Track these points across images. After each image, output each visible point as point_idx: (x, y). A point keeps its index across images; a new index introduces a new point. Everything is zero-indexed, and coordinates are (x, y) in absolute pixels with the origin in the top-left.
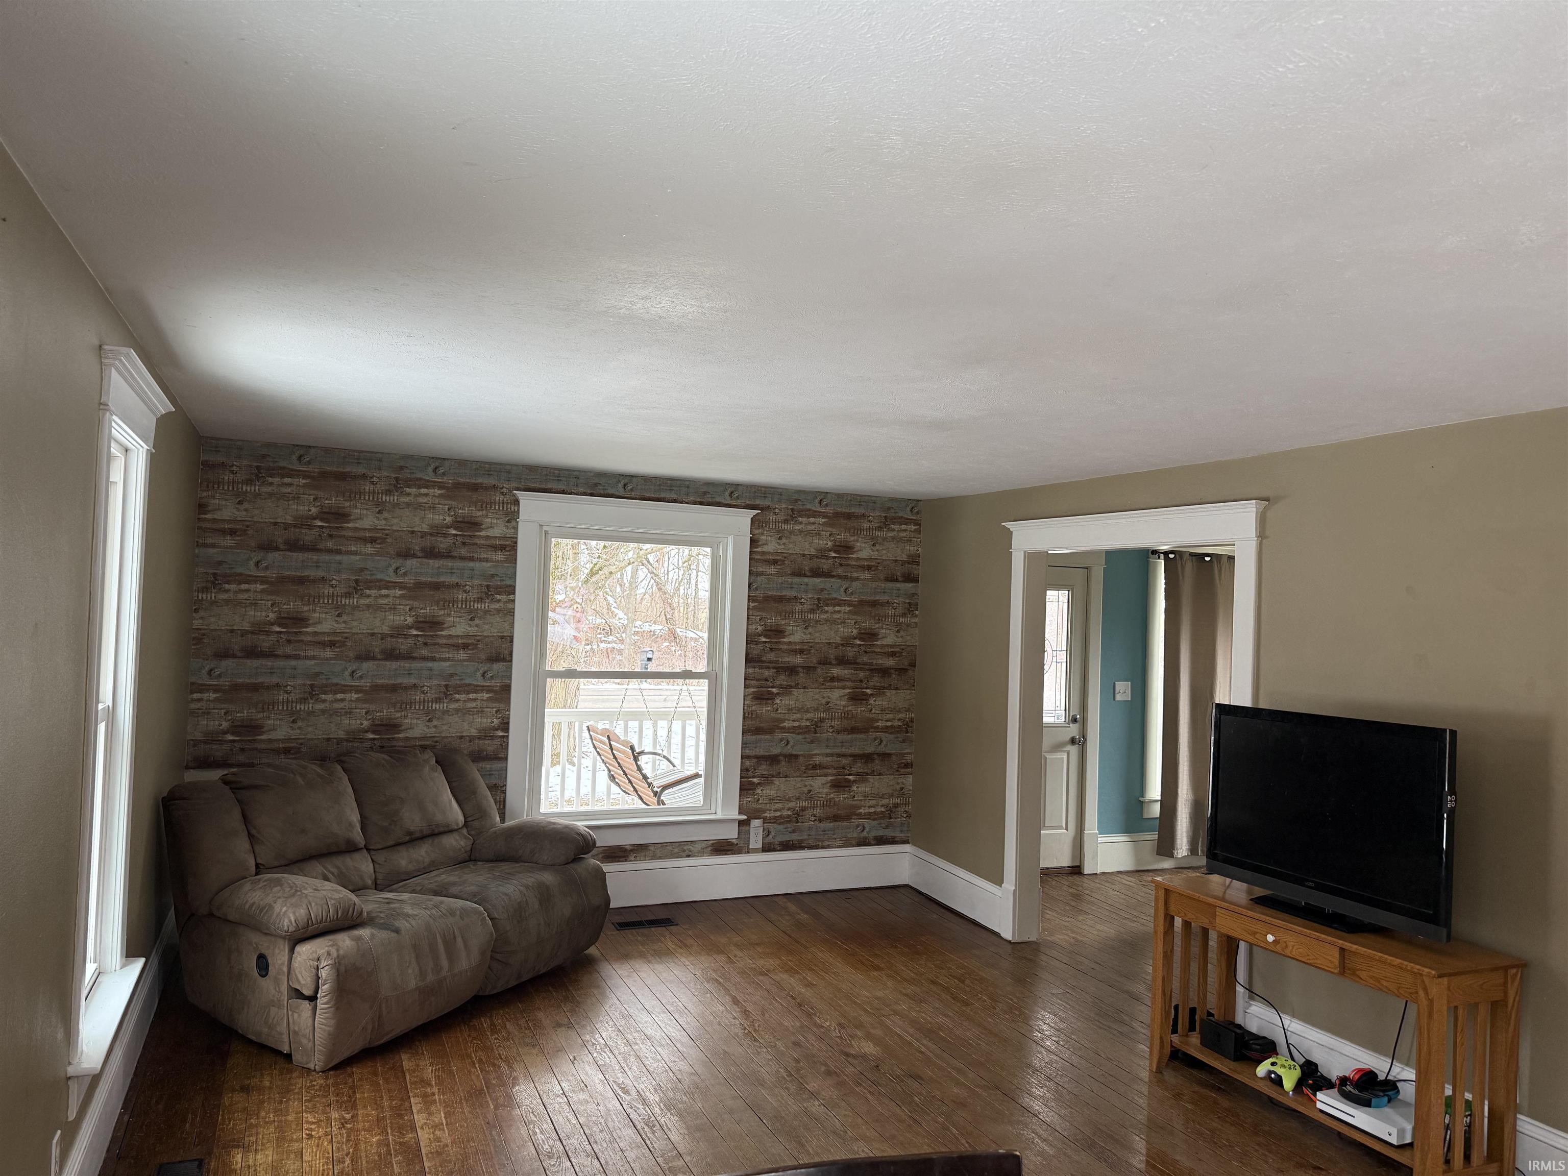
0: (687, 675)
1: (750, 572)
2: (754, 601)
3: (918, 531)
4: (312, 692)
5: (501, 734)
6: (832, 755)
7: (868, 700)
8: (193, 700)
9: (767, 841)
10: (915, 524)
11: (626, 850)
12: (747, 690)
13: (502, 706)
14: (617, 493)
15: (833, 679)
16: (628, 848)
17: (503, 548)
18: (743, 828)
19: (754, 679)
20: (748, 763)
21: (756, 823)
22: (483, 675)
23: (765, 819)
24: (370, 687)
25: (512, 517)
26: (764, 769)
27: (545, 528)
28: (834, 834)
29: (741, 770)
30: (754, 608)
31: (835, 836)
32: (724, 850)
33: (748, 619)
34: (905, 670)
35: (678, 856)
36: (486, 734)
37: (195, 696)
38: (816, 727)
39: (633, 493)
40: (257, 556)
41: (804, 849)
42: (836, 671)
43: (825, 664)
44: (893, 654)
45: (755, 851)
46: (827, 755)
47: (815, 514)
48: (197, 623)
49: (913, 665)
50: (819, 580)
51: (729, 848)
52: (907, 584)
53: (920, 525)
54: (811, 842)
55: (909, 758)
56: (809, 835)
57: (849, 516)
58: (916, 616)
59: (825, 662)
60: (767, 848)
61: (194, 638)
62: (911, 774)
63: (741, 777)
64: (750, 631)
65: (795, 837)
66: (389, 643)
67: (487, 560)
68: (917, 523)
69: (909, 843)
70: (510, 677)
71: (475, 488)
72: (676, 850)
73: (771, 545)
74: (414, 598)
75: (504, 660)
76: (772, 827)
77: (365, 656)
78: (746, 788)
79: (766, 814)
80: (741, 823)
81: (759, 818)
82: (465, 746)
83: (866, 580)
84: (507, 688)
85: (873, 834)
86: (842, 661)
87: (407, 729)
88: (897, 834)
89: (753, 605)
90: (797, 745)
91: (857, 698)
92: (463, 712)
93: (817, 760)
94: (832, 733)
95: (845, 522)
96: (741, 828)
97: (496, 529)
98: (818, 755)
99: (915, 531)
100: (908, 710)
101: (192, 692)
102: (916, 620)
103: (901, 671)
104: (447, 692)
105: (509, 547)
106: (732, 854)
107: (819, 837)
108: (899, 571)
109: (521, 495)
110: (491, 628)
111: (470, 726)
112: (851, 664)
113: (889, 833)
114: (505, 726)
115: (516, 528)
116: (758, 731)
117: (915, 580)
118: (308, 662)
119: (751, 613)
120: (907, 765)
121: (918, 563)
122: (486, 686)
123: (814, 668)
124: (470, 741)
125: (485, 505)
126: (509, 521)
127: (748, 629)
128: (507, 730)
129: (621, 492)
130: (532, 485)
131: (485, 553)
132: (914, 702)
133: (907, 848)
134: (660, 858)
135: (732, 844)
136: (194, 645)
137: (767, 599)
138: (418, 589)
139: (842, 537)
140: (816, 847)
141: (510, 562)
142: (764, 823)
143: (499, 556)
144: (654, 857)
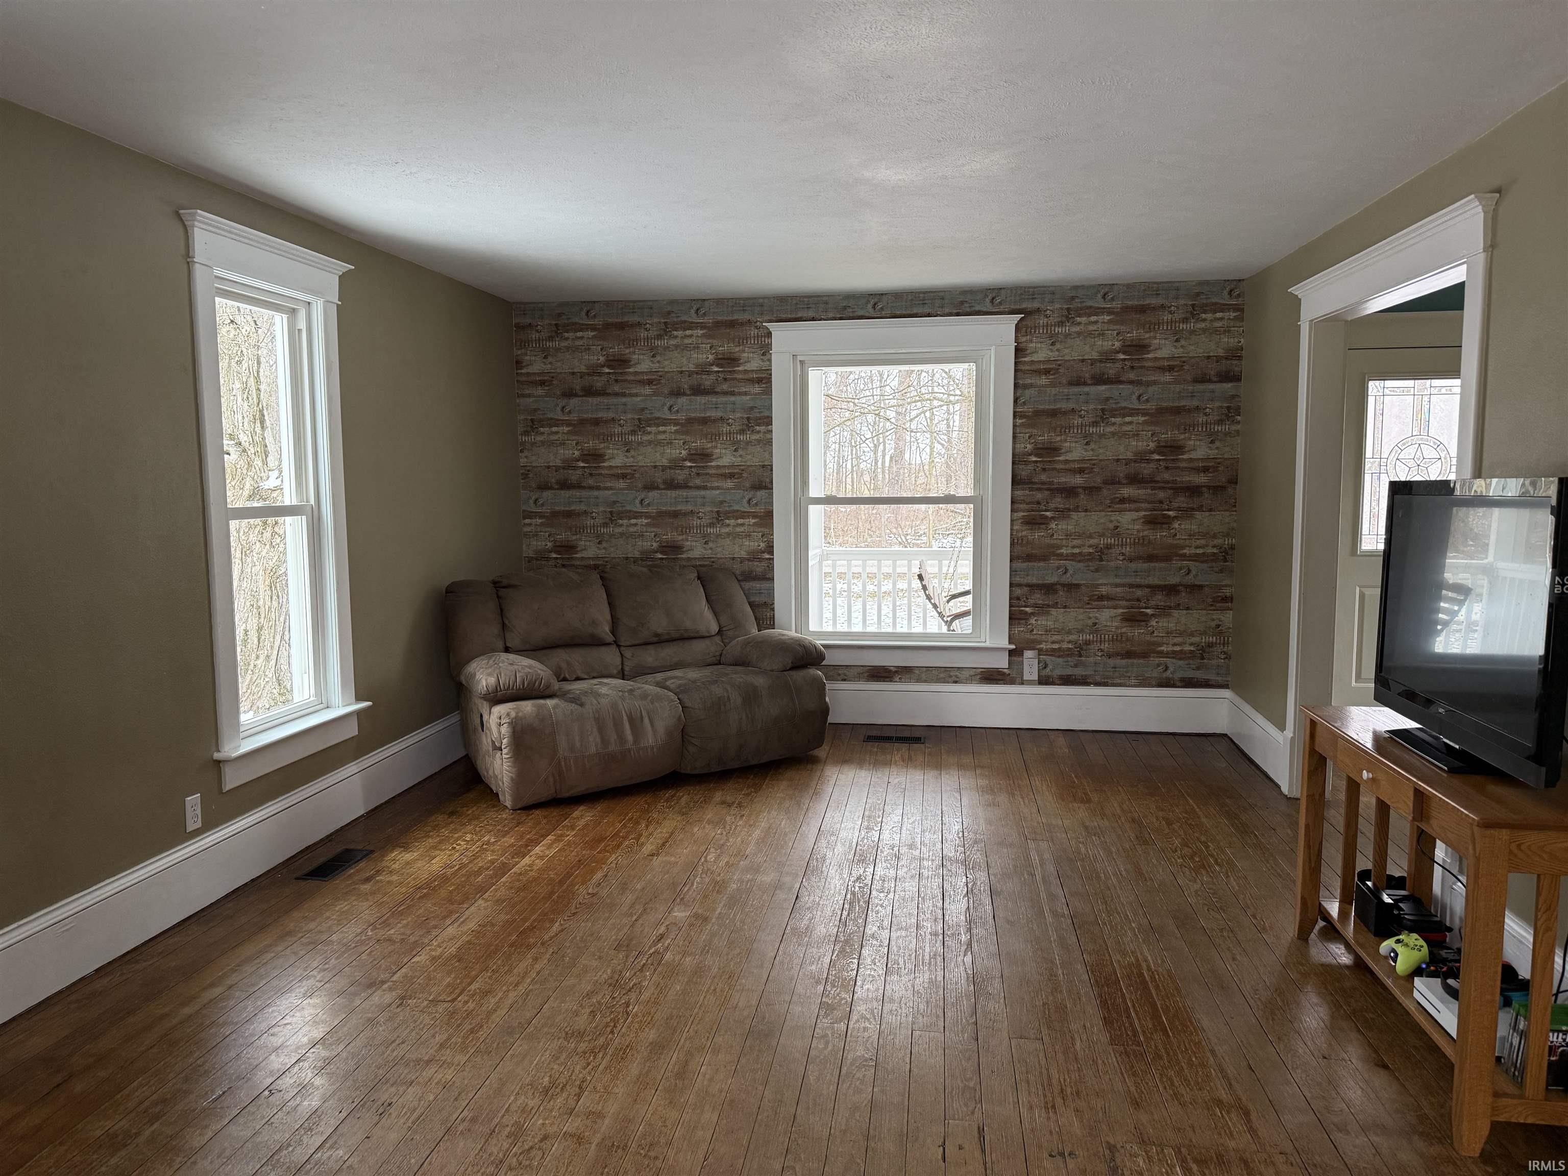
0: (949, 499)
1: (1016, 386)
2: (1021, 417)
3: (1240, 319)
4: (612, 518)
5: (767, 556)
6: (1123, 585)
7: (1170, 523)
8: (525, 525)
9: (1044, 673)
10: (1235, 310)
11: (890, 671)
12: (1015, 514)
13: (766, 530)
14: (867, 315)
15: (1123, 501)
16: (893, 669)
17: (759, 381)
18: (1014, 658)
19: (1023, 502)
20: (1018, 592)
21: (1028, 654)
22: (749, 501)
23: (1040, 650)
24: (656, 513)
25: (766, 350)
26: (1038, 598)
27: (799, 358)
28: (1126, 672)
29: (1011, 599)
30: (1022, 425)
31: (1129, 674)
32: (996, 680)
33: (1014, 437)
34: (1223, 488)
35: (944, 681)
36: (754, 556)
37: (527, 521)
38: (1101, 553)
39: (883, 313)
40: (562, 402)
41: (1089, 685)
42: (1127, 491)
43: (1113, 483)
44: (1206, 470)
45: (1030, 683)
46: (1117, 585)
47: (1098, 311)
48: (523, 461)
49: (1234, 481)
50: (1103, 387)
51: (1000, 677)
52: (1224, 385)
53: (1242, 310)
54: (1098, 679)
55: (1227, 592)
56: (1095, 671)
57: (1142, 310)
58: (1238, 422)
59: (1112, 482)
60: (1044, 681)
61: (522, 474)
62: (1231, 610)
63: (1011, 606)
64: (1017, 451)
65: (1079, 672)
66: (669, 474)
67: (746, 394)
68: (1239, 309)
69: (1229, 688)
70: (771, 504)
71: (732, 324)
72: (942, 675)
73: (1041, 353)
74: (687, 433)
75: (766, 488)
76: (1048, 659)
77: (650, 487)
78: (1013, 618)
79: (1041, 646)
80: (1011, 653)
81: (1033, 649)
82: (737, 568)
83: (1167, 383)
84: (770, 514)
85: (1179, 675)
86: (1134, 480)
87: (687, 551)
88: (1212, 677)
89: (1020, 421)
90: (1077, 573)
91: (1155, 521)
92: (734, 536)
93: (1104, 590)
94: (1122, 561)
95: (1138, 316)
96: (1013, 658)
97: (754, 364)
98: (1105, 584)
99: (1236, 318)
100: (1227, 535)
101: (524, 518)
102: (1239, 427)
103: (1216, 489)
104: (719, 518)
105: (764, 379)
106: (1004, 684)
107: (1107, 674)
108: (1212, 369)
109: (771, 326)
110: (752, 458)
111: (739, 549)
112: (1147, 482)
113: (1200, 675)
114: (770, 549)
115: (770, 360)
116: (1029, 558)
117: (1237, 378)
118: (606, 492)
119: (1018, 430)
120: (1225, 599)
121: (1240, 358)
122: (751, 512)
123: (1098, 489)
124: (741, 563)
125: (742, 341)
126: (764, 354)
127: (1014, 449)
128: (772, 553)
129: (872, 313)
130: (784, 316)
131: (744, 387)
132: (1235, 525)
133: (1226, 693)
134: (926, 681)
135: (1004, 674)
136: (522, 479)
137: (1038, 413)
138: (689, 425)
139: (1133, 334)
140: (1105, 684)
141: (767, 394)
142: (1039, 655)
143: (757, 389)
144: (919, 680)
